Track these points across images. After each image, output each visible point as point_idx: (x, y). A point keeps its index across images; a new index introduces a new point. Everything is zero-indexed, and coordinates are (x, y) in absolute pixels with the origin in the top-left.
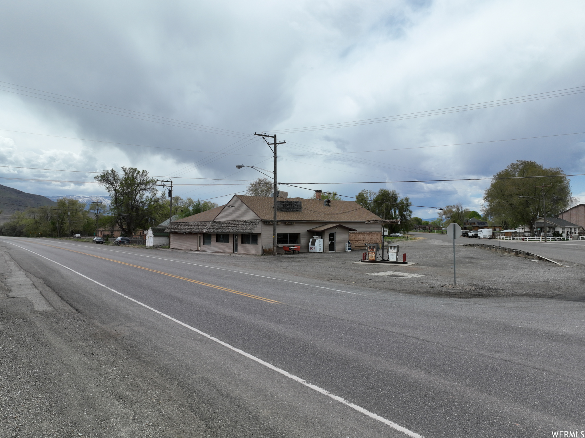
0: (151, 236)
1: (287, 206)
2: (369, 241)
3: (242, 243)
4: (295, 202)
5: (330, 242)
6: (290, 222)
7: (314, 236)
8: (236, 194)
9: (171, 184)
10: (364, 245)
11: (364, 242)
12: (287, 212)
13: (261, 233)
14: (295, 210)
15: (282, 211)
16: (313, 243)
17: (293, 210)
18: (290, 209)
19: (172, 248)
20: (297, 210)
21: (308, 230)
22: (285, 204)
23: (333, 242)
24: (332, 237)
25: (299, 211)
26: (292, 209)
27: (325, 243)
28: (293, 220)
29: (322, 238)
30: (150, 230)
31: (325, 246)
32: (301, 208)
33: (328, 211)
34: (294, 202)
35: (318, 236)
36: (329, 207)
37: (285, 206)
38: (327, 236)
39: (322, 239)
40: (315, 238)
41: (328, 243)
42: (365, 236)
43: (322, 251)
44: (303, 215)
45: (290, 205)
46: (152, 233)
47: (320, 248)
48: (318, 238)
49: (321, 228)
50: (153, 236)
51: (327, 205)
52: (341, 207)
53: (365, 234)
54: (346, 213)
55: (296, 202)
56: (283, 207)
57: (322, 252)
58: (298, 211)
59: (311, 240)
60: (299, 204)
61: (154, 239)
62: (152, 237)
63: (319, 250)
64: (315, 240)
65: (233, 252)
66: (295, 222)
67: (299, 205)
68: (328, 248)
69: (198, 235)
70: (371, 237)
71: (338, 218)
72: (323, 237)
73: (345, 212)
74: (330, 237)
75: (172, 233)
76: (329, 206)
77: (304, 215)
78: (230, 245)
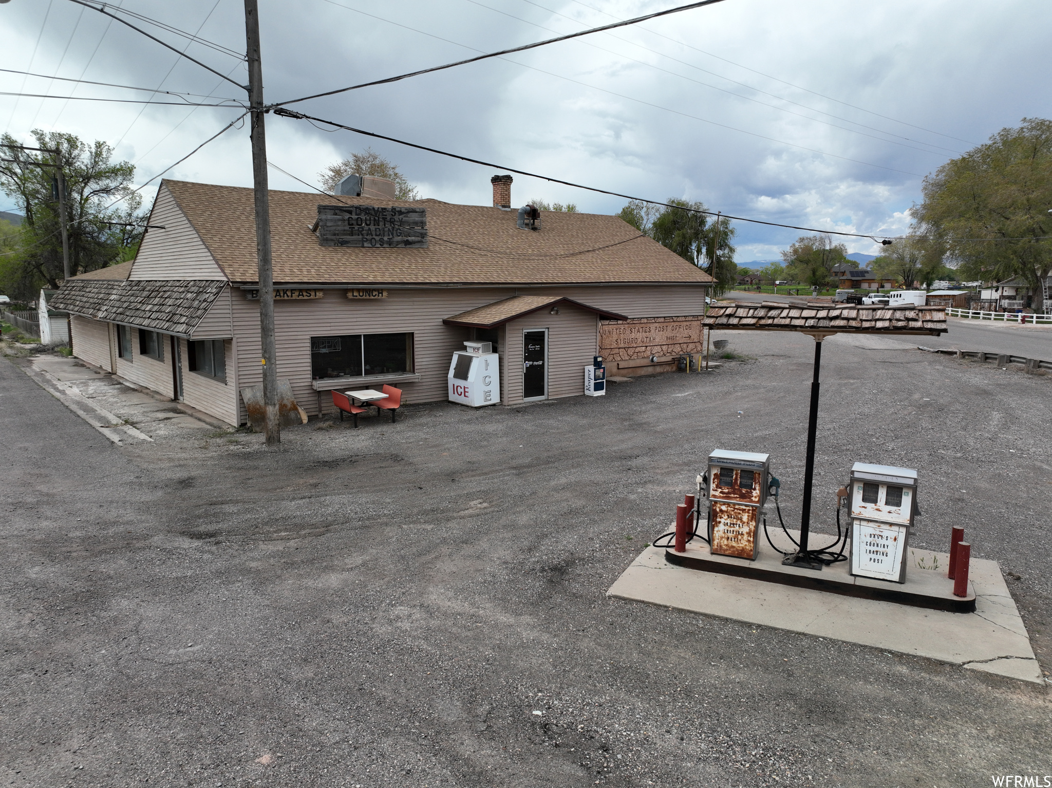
0: (44, 316)
1: (366, 228)
2: (664, 348)
3: (190, 370)
4: (401, 213)
5: (529, 363)
6: (363, 290)
7: (466, 343)
10: (646, 362)
11: (648, 353)
12: (363, 250)
13: (232, 339)
14: (398, 243)
15: (343, 243)
16: (463, 372)
17: (390, 243)
18: (377, 238)
19: (74, 357)
20: (407, 243)
21: (445, 317)
22: (354, 217)
23: (540, 363)
24: (535, 343)
25: (417, 246)
26: (386, 238)
27: (506, 371)
28: (380, 280)
29: (495, 350)
30: (43, 297)
31: (505, 382)
32: (423, 235)
33: (530, 246)
34: (393, 209)
35: (479, 345)
36: (534, 234)
37: (356, 227)
38: (515, 343)
39: (496, 356)
40: (469, 353)
41: (517, 366)
42: (653, 331)
43: (495, 399)
44: (427, 260)
45: (377, 223)
46: (46, 307)
47: (487, 389)
48: (480, 351)
49: (494, 310)
50: (47, 316)
51: (527, 225)
52: (575, 234)
53: (651, 325)
54: (591, 254)
55: (403, 210)
56: (347, 228)
57: (494, 405)
58: (413, 246)
59: (455, 358)
60: (414, 217)
61: (49, 323)
62: (47, 319)
63: (483, 398)
64: (470, 359)
66: (388, 290)
67: (416, 223)
68: (520, 387)
69: (110, 329)
70: (670, 335)
71: (560, 270)
72: (500, 349)
73: (588, 251)
74: (526, 345)
76: (534, 229)
77: (431, 261)
78: (167, 372)
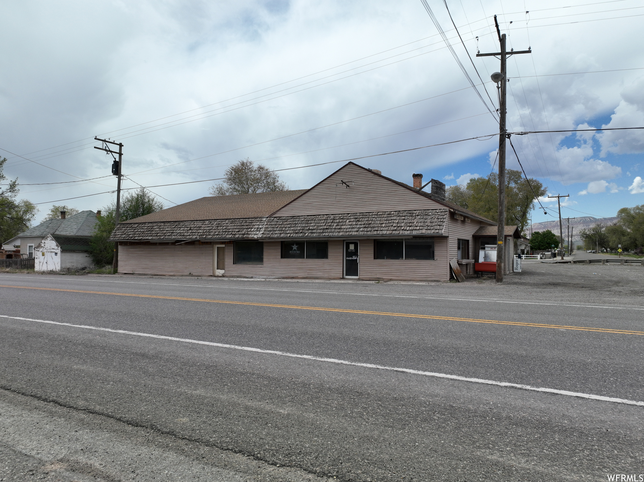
0: (52, 252)
3: (374, 258)
6: (468, 217)
7: (485, 246)
8: (352, 161)
9: (120, 149)
13: (448, 237)
18: (440, 196)
19: (125, 274)
21: (473, 234)
22: (437, 185)
30: (49, 239)
37: (437, 190)
45: (440, 189)
46: (57, 246)
50: (59, 251)
61: (61, 256)
62: (56, 254)
65: (342, 276)
69: (214, 245)
75: (124, 243)
78: (331, 263)
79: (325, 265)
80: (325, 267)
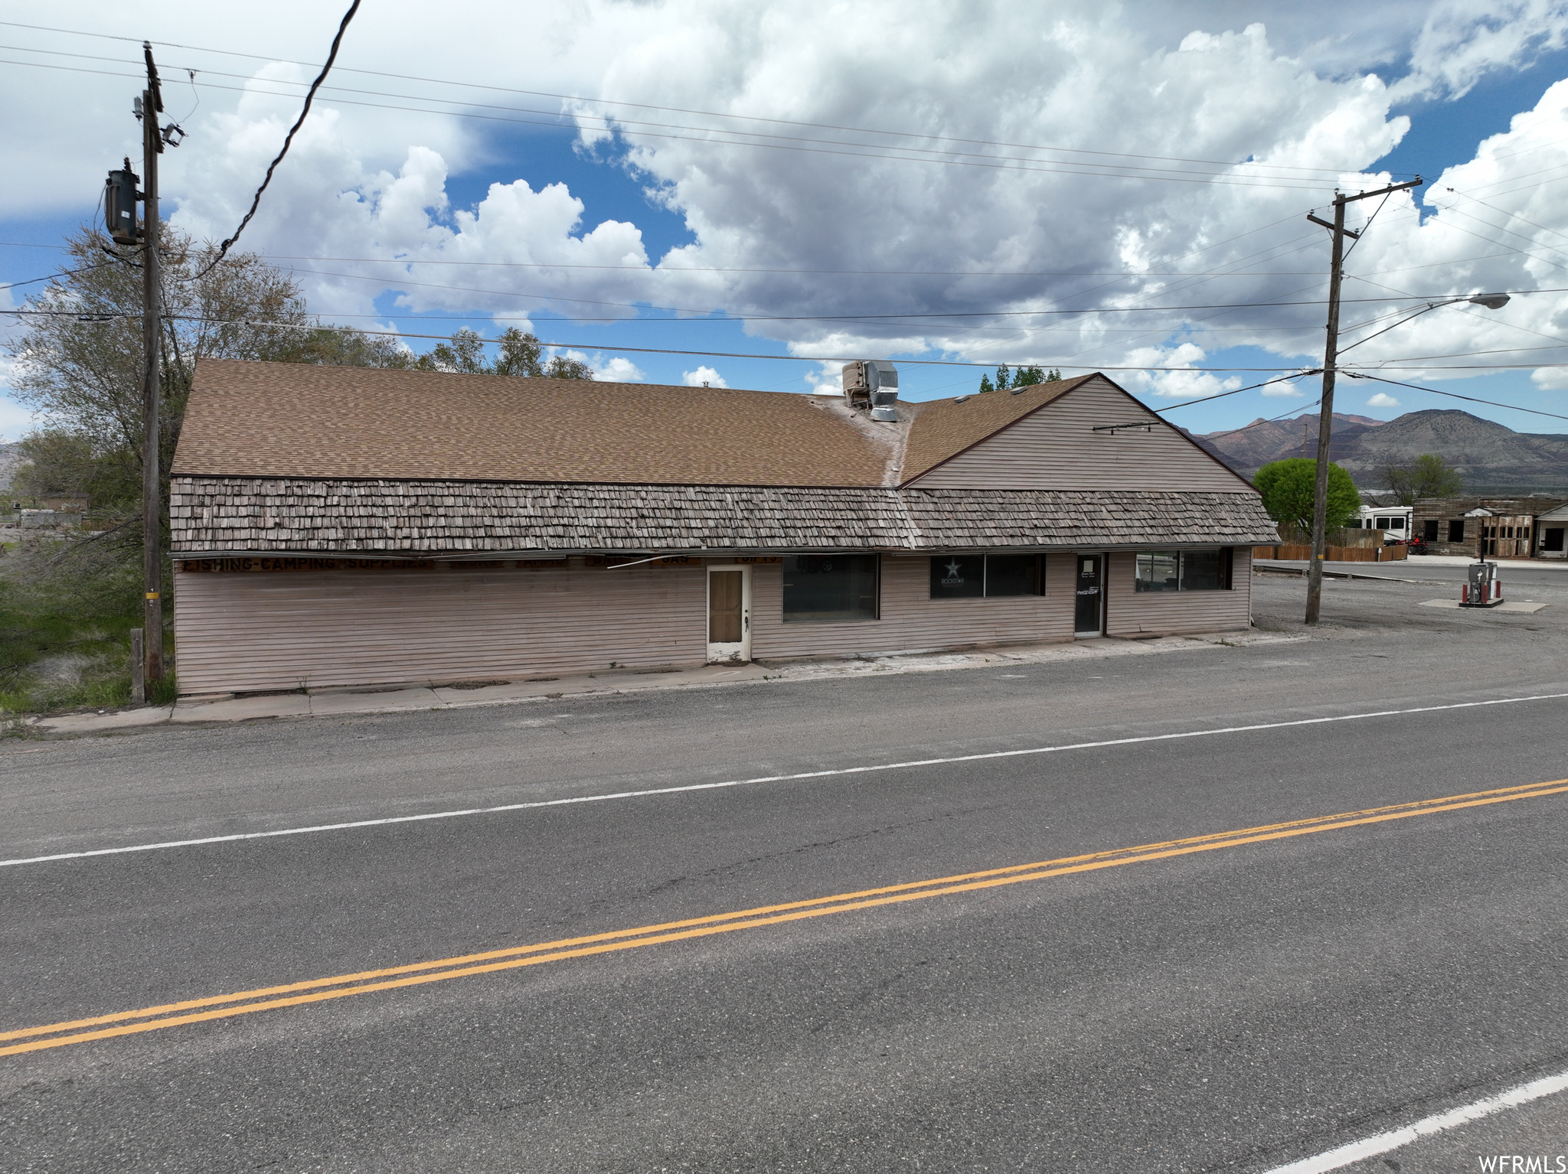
3: (1136, 591)
65: (1072, 634)
69: (708, 568)
75: (223, 564)
78: (1052, 606)
79: (1038, 611)
80: (1038, 615)
